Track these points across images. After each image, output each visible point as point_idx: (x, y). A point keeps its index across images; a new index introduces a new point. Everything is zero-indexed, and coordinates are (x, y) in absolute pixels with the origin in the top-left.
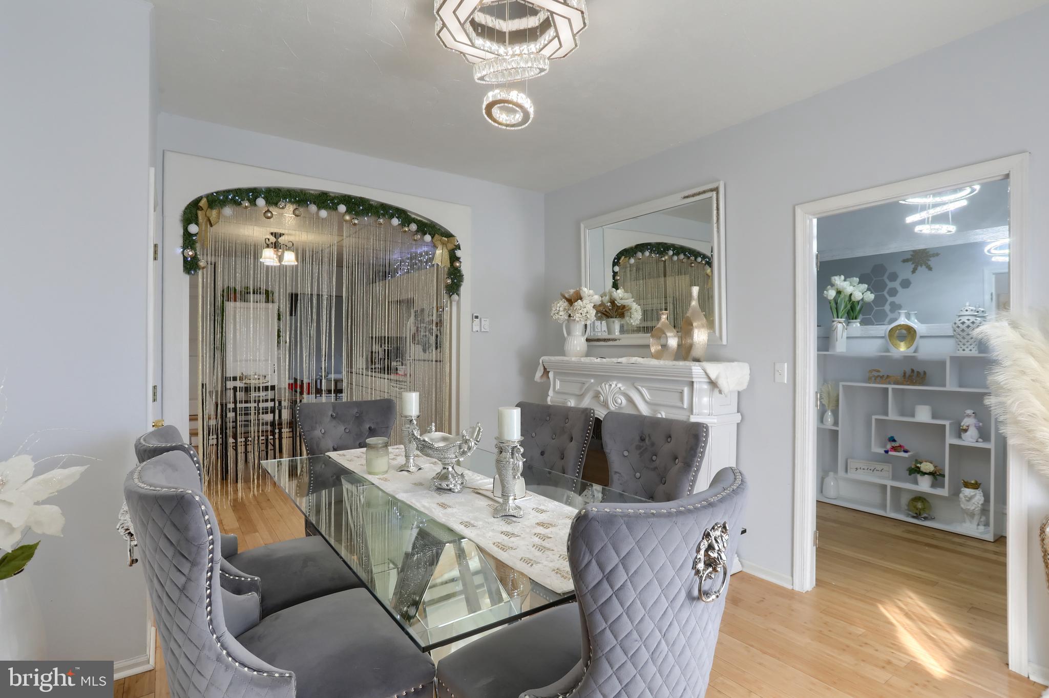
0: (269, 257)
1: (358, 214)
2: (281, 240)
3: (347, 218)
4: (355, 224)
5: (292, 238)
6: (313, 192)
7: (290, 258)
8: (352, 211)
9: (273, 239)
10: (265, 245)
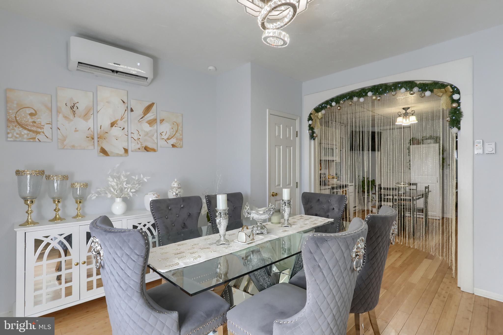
0: (401, 121)
1: (381, 93)
2: (408, 111)
3: (374, 98)
4: (379, 100)
5: (413, 109)
6: (358, 91)
7: (413, 120)
8: (376, 93)
9: (404, 111)
10: (398, 116)
